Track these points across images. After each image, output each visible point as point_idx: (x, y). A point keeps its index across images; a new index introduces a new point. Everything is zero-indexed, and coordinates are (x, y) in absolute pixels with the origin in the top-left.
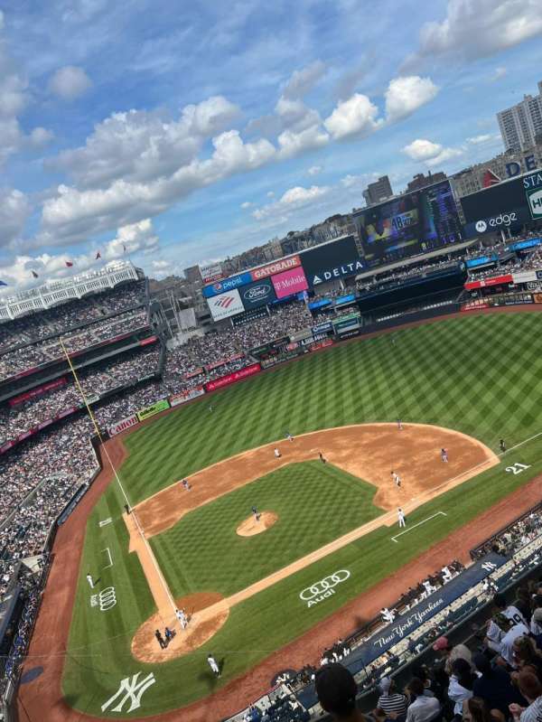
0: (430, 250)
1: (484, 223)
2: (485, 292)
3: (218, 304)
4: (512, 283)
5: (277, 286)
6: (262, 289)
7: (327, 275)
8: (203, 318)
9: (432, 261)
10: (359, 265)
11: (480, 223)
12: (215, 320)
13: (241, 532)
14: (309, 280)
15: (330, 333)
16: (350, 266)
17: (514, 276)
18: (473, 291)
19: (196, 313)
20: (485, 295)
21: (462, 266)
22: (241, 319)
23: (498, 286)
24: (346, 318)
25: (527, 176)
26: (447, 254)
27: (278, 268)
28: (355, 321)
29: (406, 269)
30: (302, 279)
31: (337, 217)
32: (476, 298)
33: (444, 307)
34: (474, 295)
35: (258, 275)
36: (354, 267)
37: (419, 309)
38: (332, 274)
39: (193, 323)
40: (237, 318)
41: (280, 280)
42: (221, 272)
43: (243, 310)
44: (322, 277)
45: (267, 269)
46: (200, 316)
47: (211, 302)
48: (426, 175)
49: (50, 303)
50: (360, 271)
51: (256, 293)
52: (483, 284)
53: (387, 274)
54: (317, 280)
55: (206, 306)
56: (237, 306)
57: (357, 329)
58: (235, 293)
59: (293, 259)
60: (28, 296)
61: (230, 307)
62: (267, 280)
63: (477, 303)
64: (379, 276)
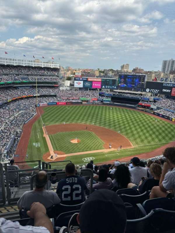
0: (134, 91)
1: (149, 90)
2: (143, 106)
3: (77, 83)
4: (150, 107)
5: (93, 85)
6: (89, 84)
7: (107, 87)
8: (72, 85)
9: (133, 94)
10: (115, 87)
11: (148, 89)
12: (75, 87)
13: (71, 141)
14: (102, 86)
15: (102, 102)
16: (113, 87)
17: (151, 106)
18: (140, 105)
19: (70, 83)
20: (142, 107)
21: (140, 98)
22: (81, 89)
23: (146, 106)
24: (107, 100)
25: (165, 83)
26: (138, 94)
27: (95, 80)
28: (109, 101)
29: (126, 93)
30: (100, 85)
31: (112, 70)
32: (140, 107)
33: (132, 106)
34: (140, 106)
35: (89, 80)
36: (114, 87)
37: (125, 104)
38: (108, 87)
39: (69, 85)
40: (80, 89)
41: (95, 84)
42: (81, 75)
43: (82, 87)
44: (105, 87)
45: (92, 79)
46: (71, 84)
47: (75, 82)
48: (139, 68)
49: (35, 66)
50: (115, 89)
51: (87, 84)
52: (143, 104)
53: (122, 93)
54: (104, 87)
55: (74, 83)
56: (81, 86)
57: (108, 103)
58: (82, 82)
59: (100, 79)
60: (30, 62)
61: (79, 85)
62: (92, 82)
63: (140, 108)
64: (119, 93)
